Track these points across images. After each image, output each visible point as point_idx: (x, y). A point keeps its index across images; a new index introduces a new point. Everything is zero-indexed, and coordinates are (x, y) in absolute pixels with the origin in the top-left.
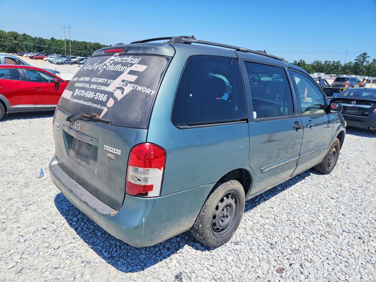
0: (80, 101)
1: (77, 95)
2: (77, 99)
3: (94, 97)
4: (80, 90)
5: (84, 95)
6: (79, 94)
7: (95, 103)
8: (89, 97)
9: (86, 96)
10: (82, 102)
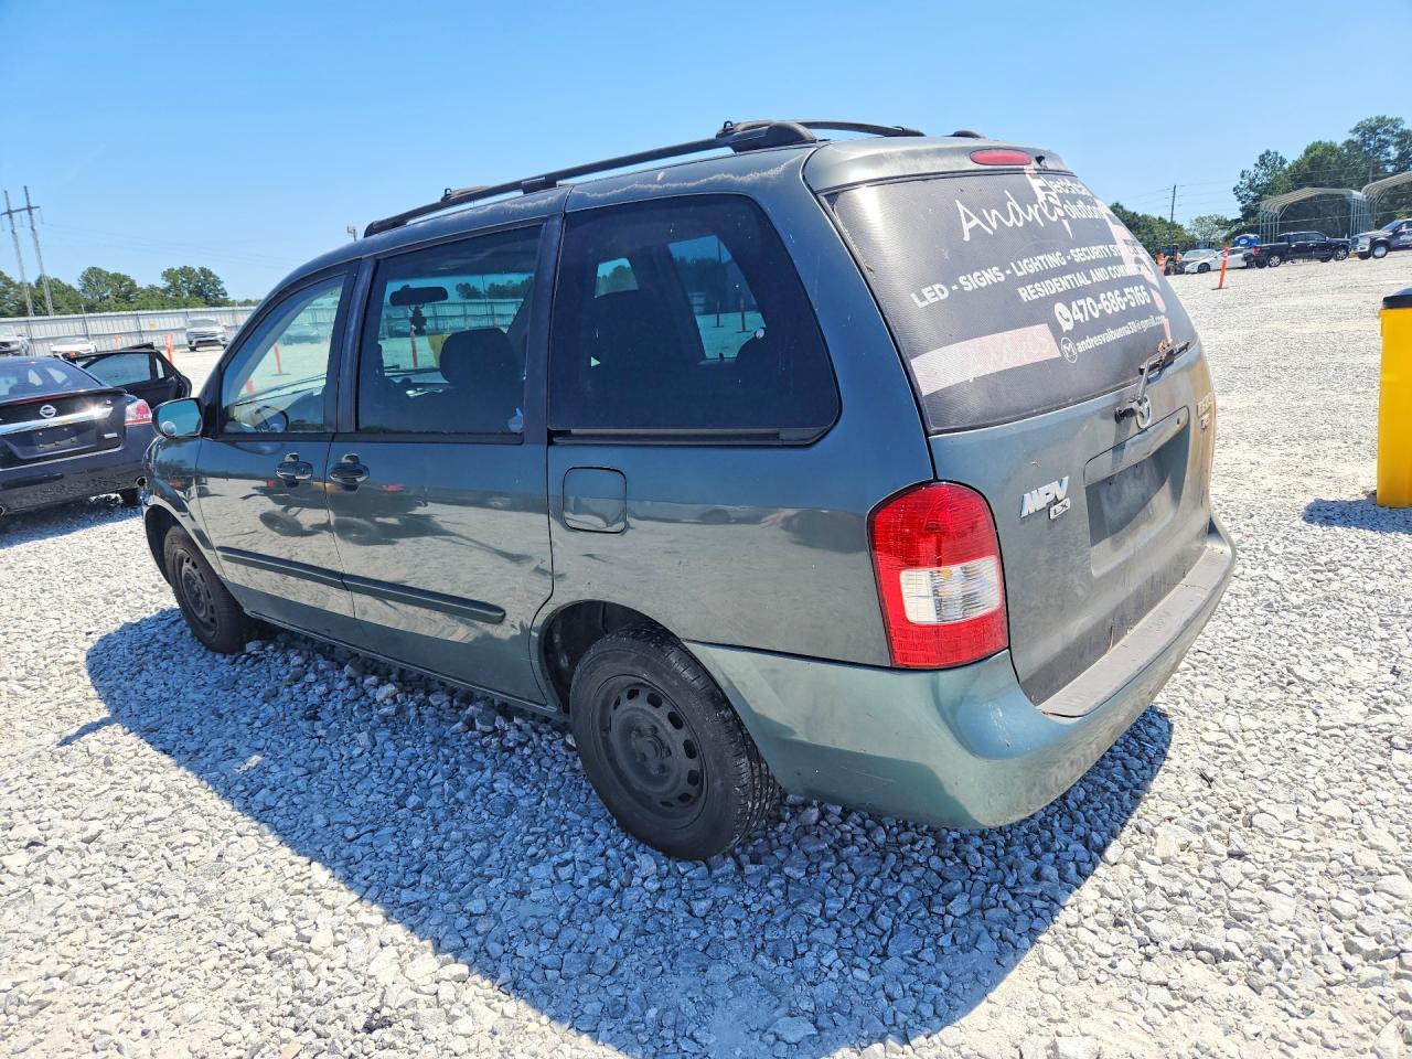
0: (1103, 336)
1: (1077, 322)
2: (1091, 336)
3: (1127, 304)
4: (1073, 303)
5: (1102, 312)
6: (1079, 316)
7: (1141, 318)
8: (1117, 309)
9: (1109, 312)
10: (1111, 335)
